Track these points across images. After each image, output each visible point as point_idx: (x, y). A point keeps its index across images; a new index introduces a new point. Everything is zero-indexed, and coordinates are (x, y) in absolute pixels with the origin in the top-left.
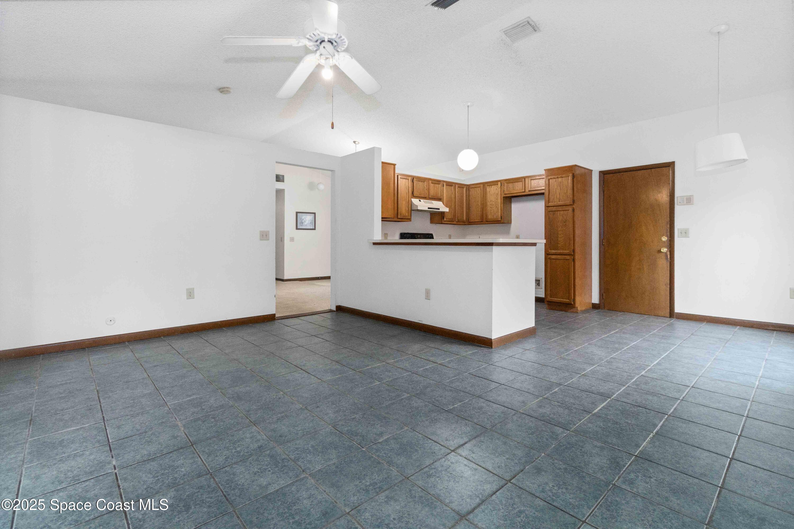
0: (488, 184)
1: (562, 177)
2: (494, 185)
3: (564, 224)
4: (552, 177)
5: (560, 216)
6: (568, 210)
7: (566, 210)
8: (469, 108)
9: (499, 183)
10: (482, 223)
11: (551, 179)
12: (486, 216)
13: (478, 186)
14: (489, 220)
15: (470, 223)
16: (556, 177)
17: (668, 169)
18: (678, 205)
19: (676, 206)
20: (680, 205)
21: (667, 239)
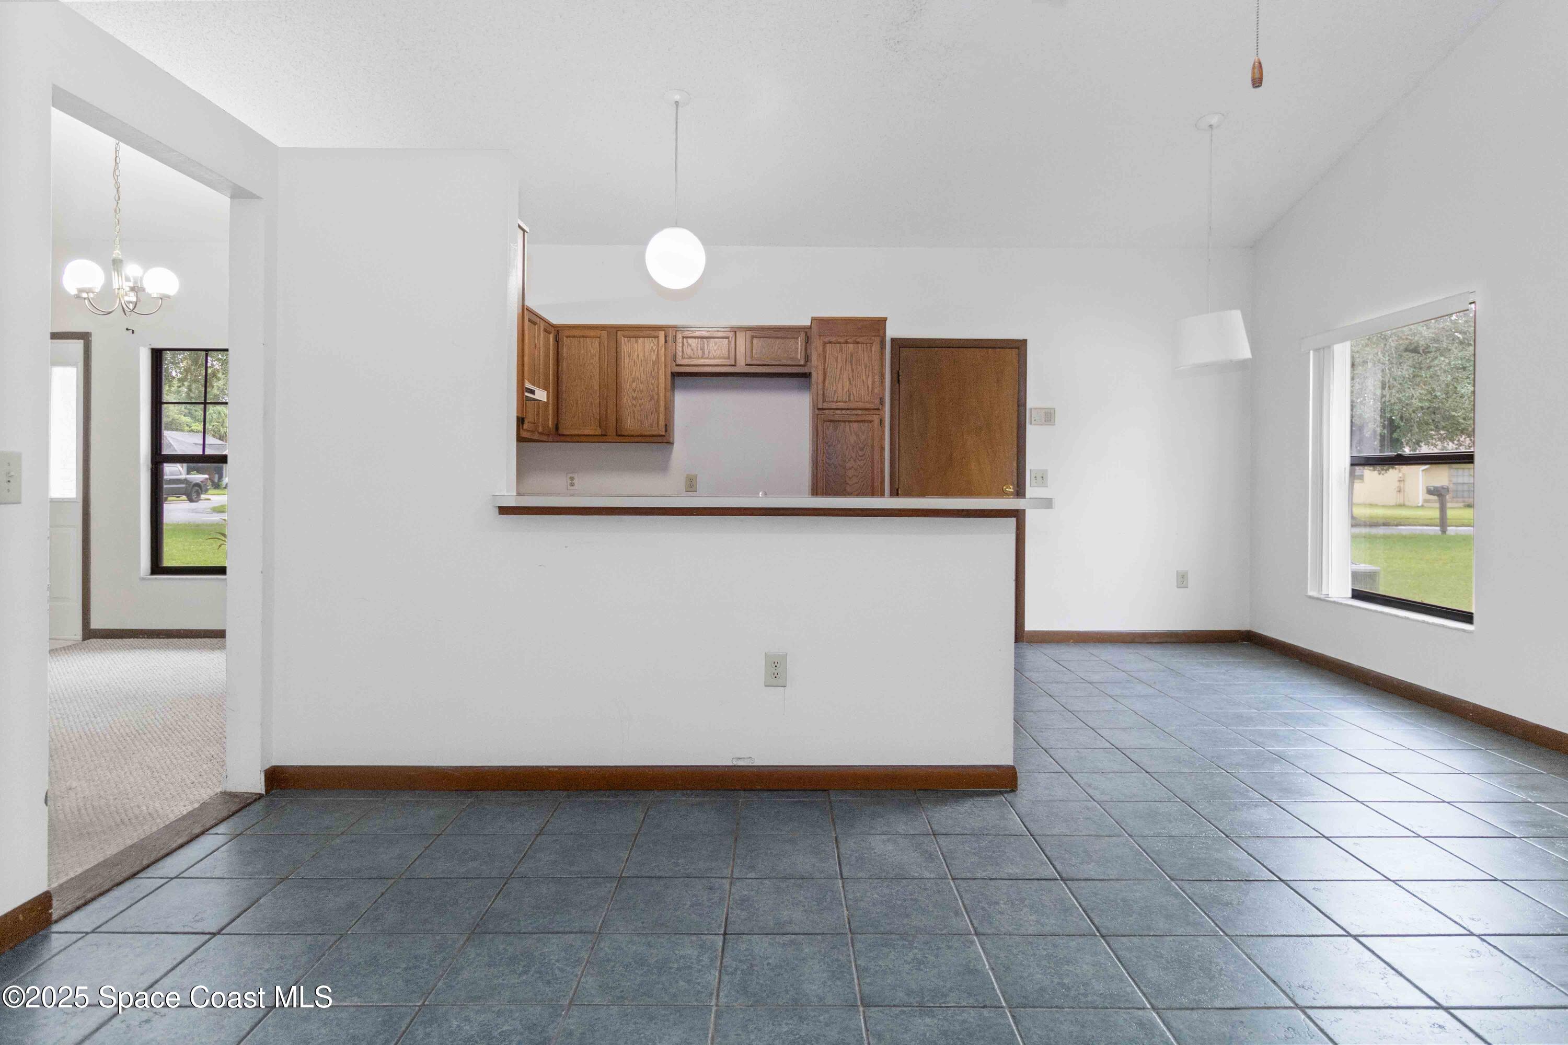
0: (626, 333)
1: (858, 343)
2: (644, 337)
3: (861, 453)
4: (833, 339)
5: (852, 434)
6: (871, 421)
7: (865, 421)
8: (680, 108)
9: (662, 335)
10: (604, 438)
11: (830, 343)
12: (618, 419)
13: (592, 333)
14: (626, 433)
15: (563, 438)
16: (842, 340)
17: (1015, 351)
18: (1031, 424)
19: (1028, 427)
20: (1035, 425)
21: (1013, 489)
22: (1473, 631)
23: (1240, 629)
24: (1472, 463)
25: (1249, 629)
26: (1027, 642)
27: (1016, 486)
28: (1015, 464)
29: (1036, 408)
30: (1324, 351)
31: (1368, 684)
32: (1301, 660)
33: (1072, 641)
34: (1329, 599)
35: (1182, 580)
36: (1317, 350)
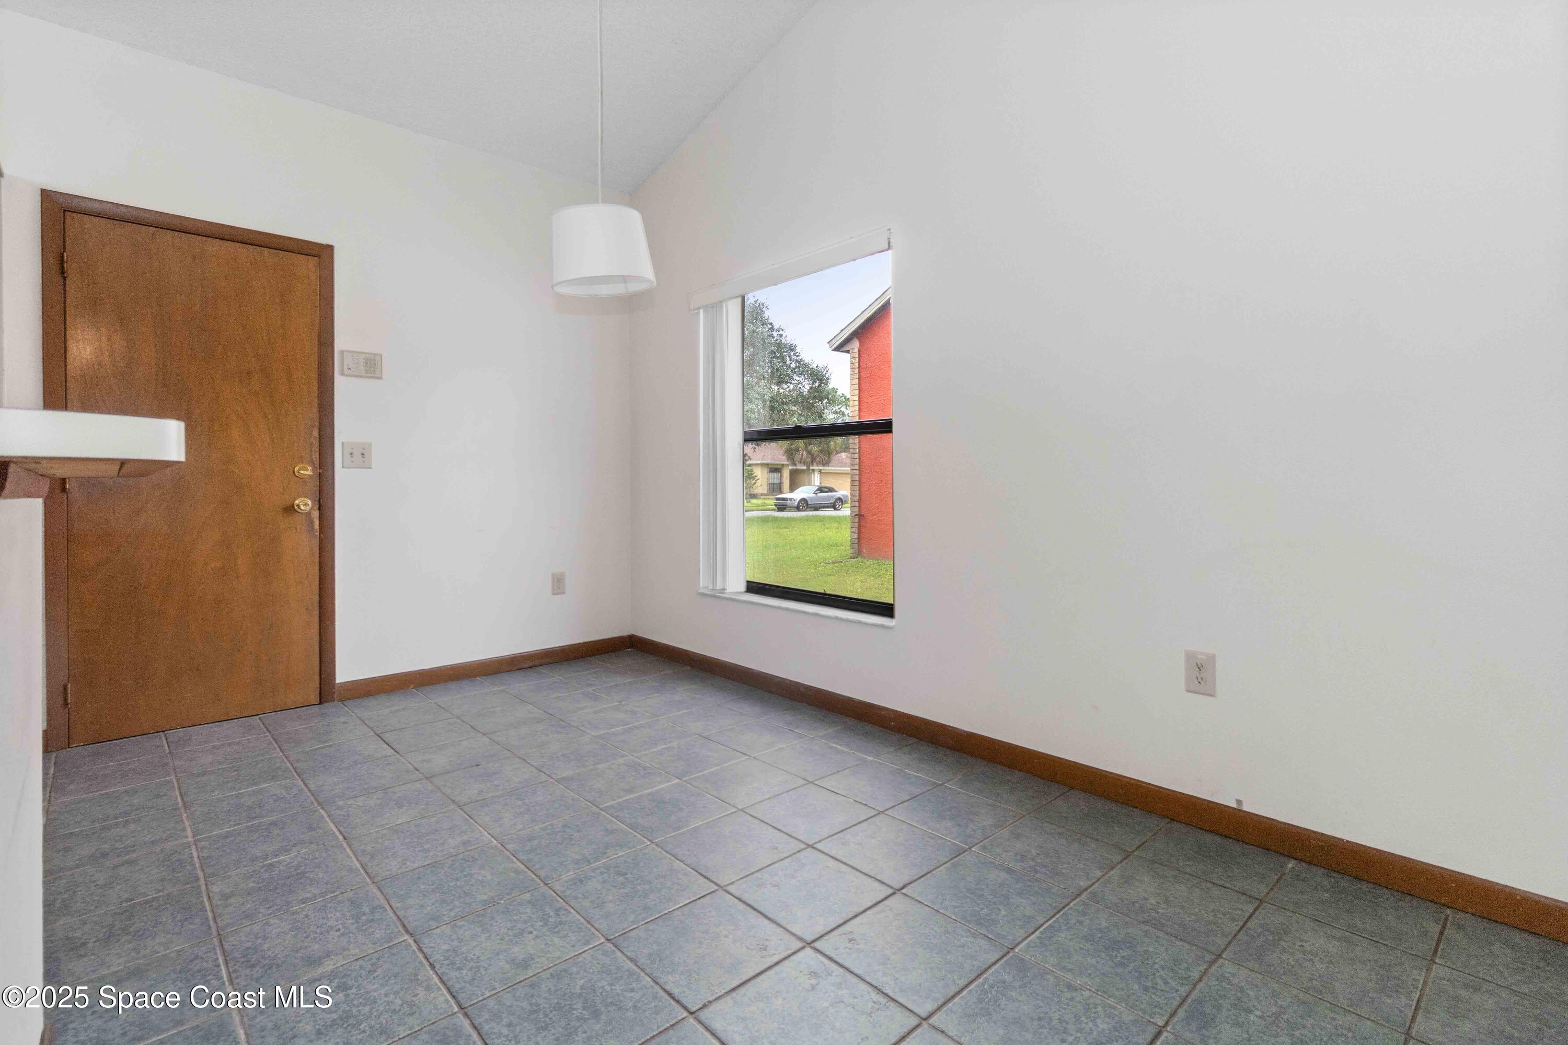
17: (312, 262)
18: (343, 374)
19: (337, 378)
20: (347, 375)
21: (312, 471)
22: (894, 626)
23: (621, 634)
24: (891, 431)
25: (630, 633)
26: (340, 700)
27: (317, 466)
28: (315, 433)
29: (347, 351)
30: (715, 308)
31: (771, 692)
32: (693, 667)
33: (412, 686)
34: (725, 595)
35: (558, 585)
36: (706, 308)
